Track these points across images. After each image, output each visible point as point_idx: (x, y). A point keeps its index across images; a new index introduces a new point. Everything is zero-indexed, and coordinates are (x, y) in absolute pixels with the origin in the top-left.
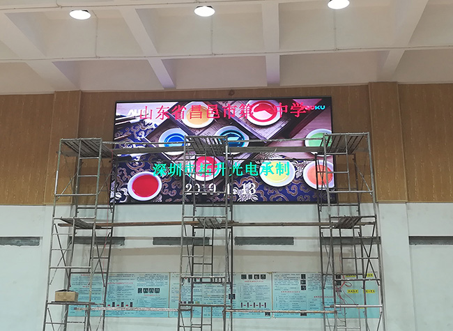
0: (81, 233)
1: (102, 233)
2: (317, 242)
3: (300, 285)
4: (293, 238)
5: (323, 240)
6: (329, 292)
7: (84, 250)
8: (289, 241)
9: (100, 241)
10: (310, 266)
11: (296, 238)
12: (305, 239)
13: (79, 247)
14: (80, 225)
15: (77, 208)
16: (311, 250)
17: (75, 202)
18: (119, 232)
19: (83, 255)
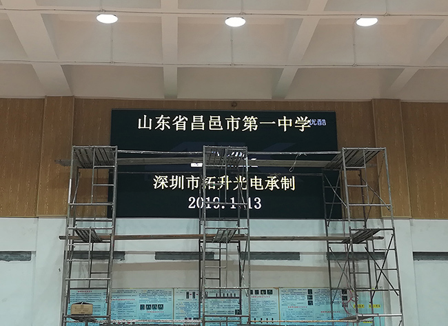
0: (79, 247)
1: (100, 247)
2: (323, 257)
3: (306, 300)
4: (299, 253)
5: (330, 255)
7: (81, 265)
8: (295, 256)
10: (317, 281)
11: (303, 253)
12: (312, 253)
13: (76, 263)
15: (75, 221)
16: (318, 265)
18: (120, 246)
19: (80, 271)
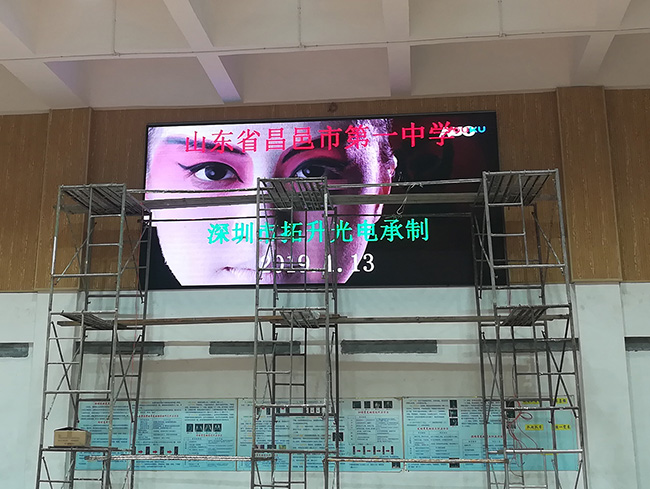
0: (93, 336)
1: (127, 335)
2: (475, 347)
3: (447, 418)
4: (435, 342)
5: (485, 345)
6: (495, 429)
7: (99, 363)
8: (429, 346)
9: (126, 348)
10: (465, 388)
11: (442, 342)
12: (456, 342)
13: (91, 359)
14: (93, 323)
15: (88, 297)
16: (466, 361)
17: (84, 286)
18: (155, 334)
19: (98, 372)
